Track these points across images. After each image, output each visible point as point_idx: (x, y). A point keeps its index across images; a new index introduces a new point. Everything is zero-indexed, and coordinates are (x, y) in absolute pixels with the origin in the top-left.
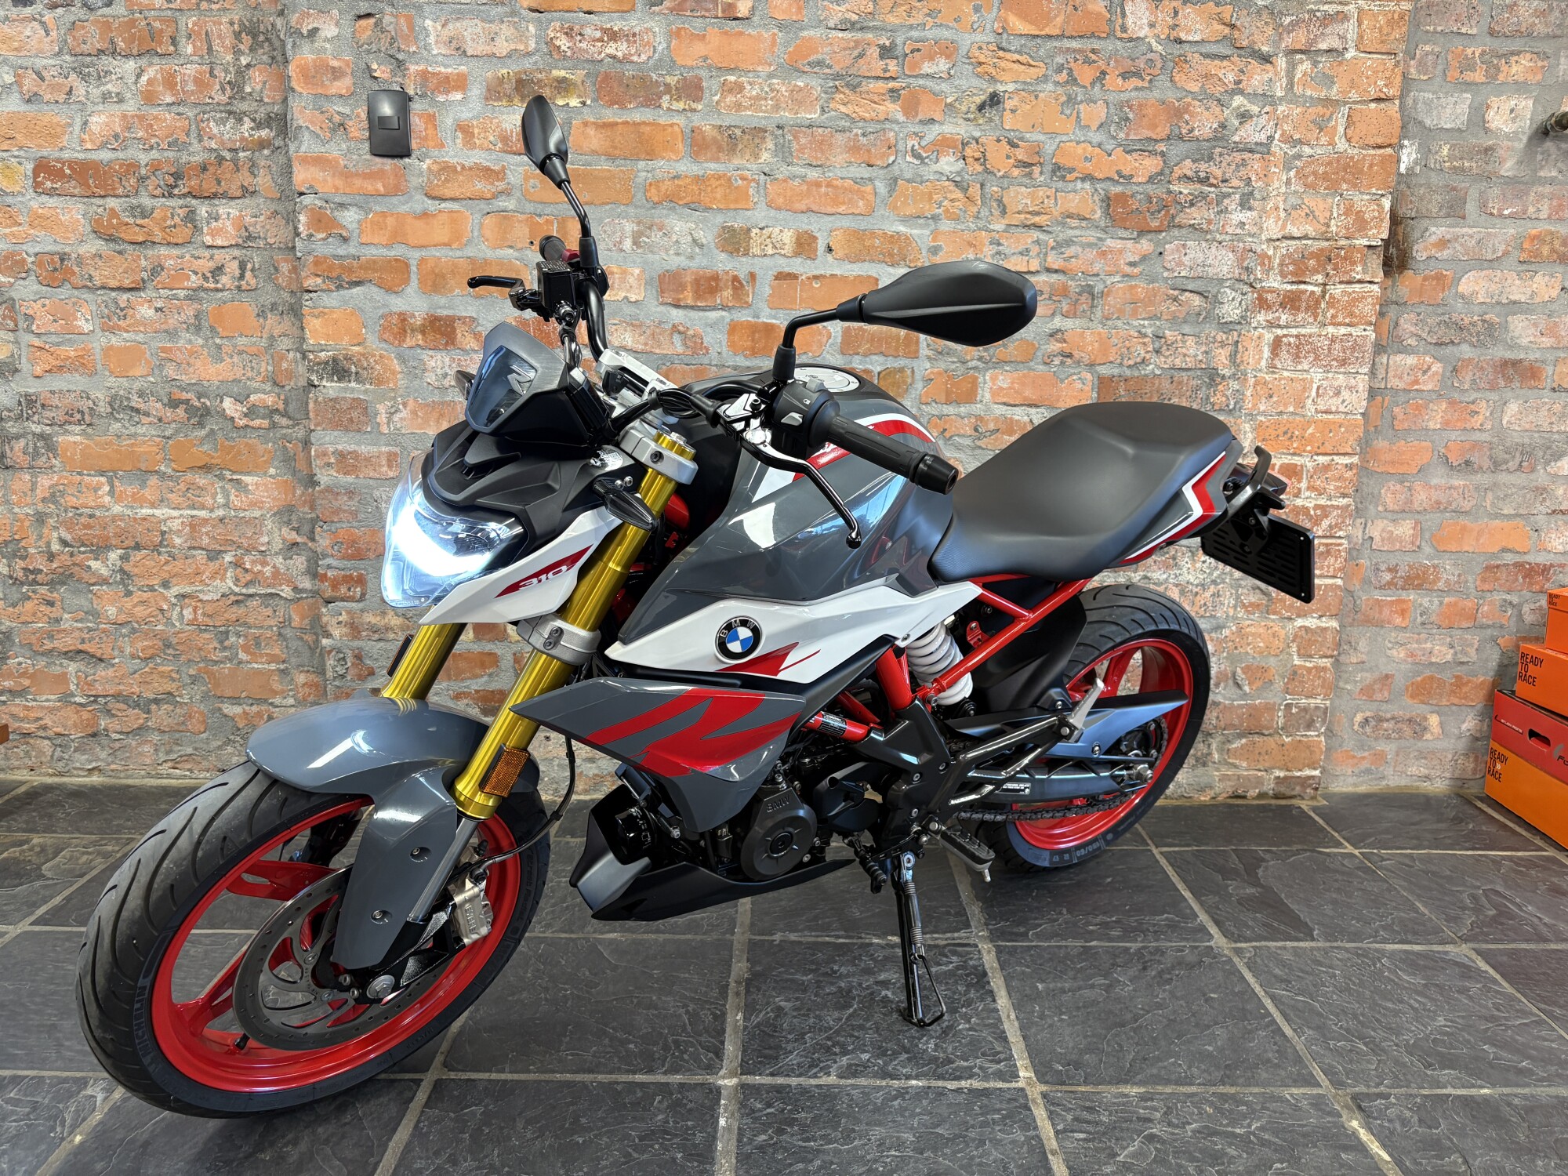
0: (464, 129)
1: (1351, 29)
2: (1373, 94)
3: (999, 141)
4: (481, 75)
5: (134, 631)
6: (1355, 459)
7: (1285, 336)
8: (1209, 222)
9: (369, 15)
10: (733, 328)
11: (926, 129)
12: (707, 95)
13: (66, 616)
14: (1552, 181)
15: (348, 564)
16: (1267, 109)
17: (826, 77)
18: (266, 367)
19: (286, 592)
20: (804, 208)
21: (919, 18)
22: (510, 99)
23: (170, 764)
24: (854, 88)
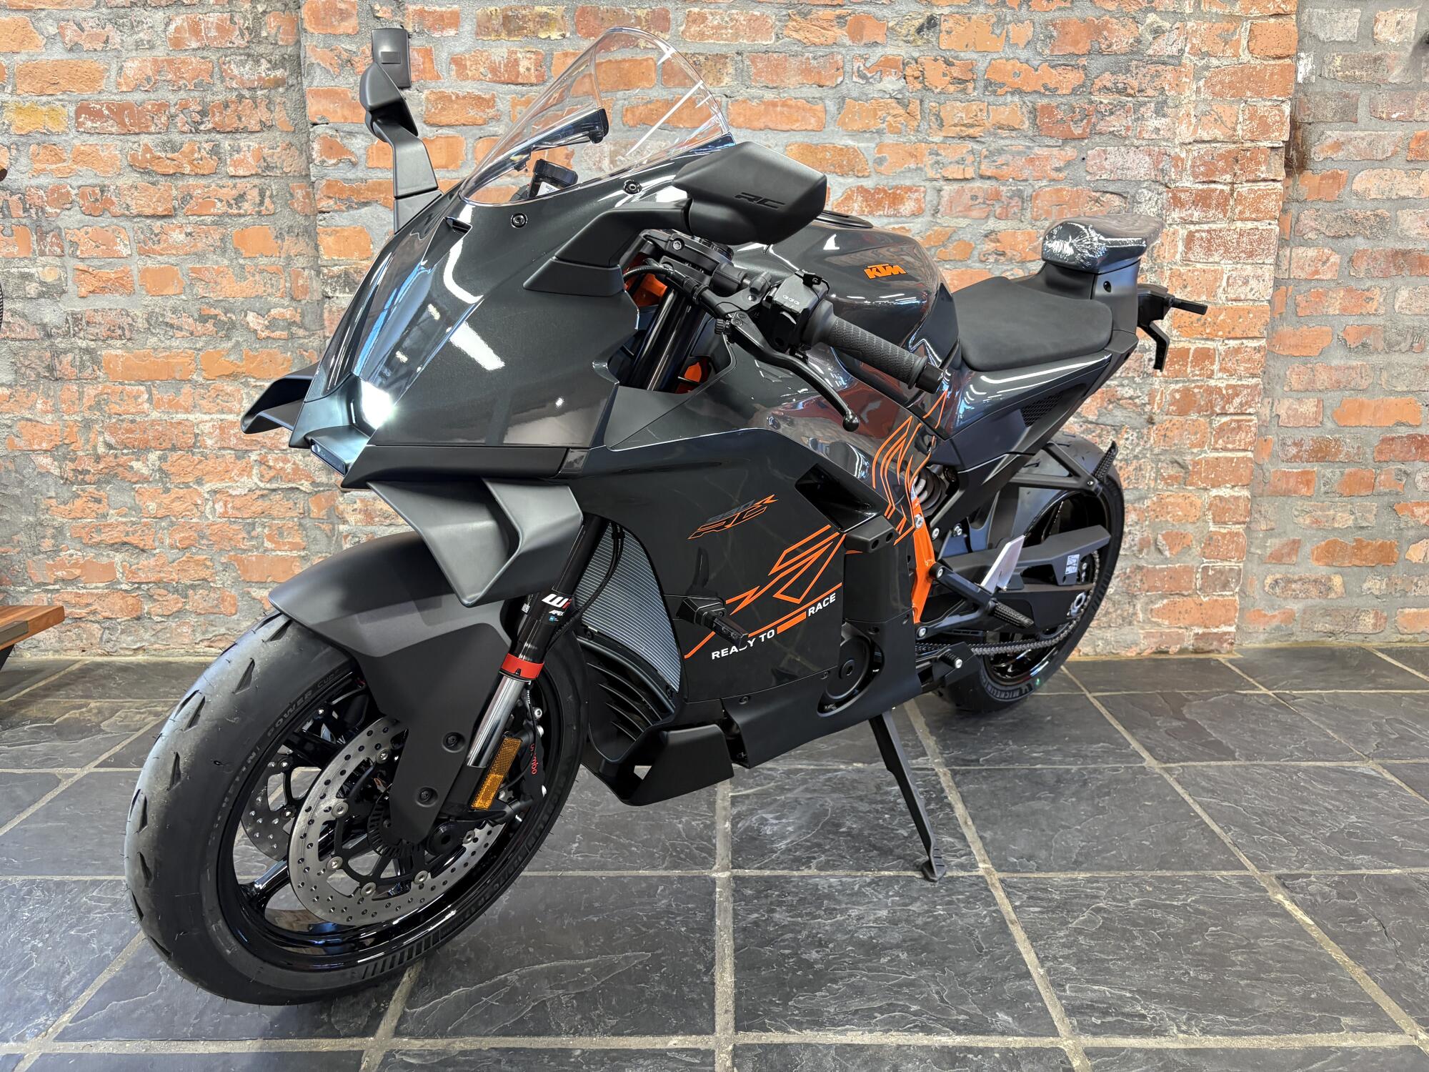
0: (457, 62)
2: (1272, 9)
3: (936, 60)
4: (471, 15)
5: (172, 524)
6: (1263, 342)
7: (1197, 231)
8: (1128, 129)
11: (870, 51)
12: (673, 26)
13: (112, 512)
16: (1177, 25)
17: (780, 7)
18: (284, 284)
19: (306, 486)
20: (762, 126)
22: (498, 33)
23: (206, 643)
24: (805, 15)
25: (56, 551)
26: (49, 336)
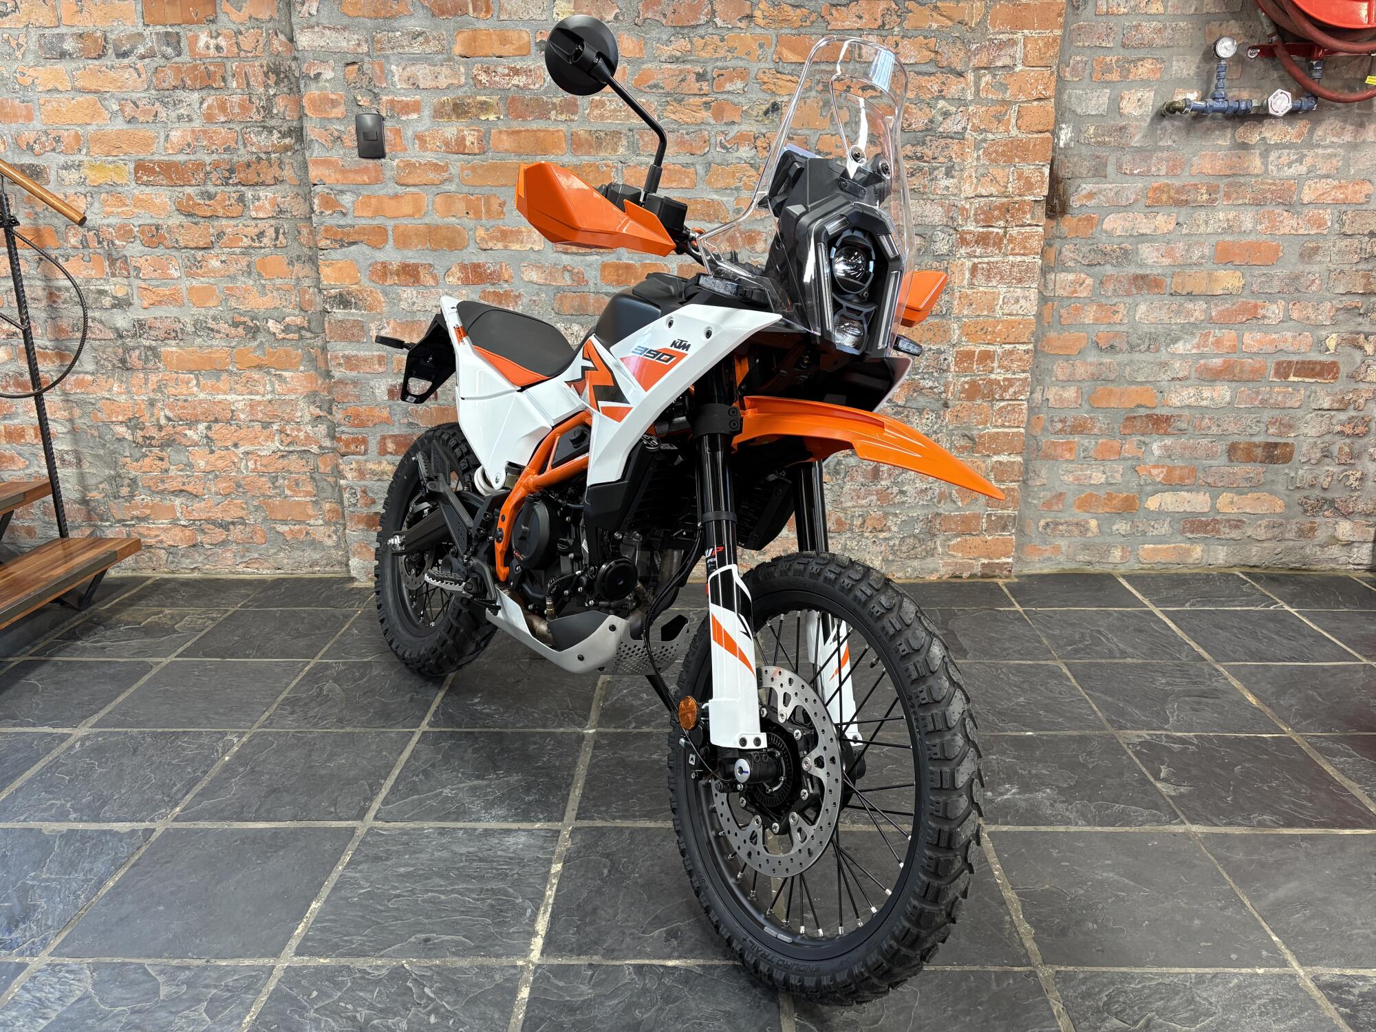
0: (420, 138)
1: (1019, 51)
2: (1035, 94)
4: (429, 102)
5: (217, 476)
6: (1031, 347)
7: (980, 263)
8: (925, 187)
9: (354, 63)
10: (604, 266)
11: (729, 129)
12: (580, 110)
13: (172, 467)
14: (1168, 148)
15: (355, 430)
16: (961, 109)
17: (661, 95)
18: (295, 299)
19: (315, 449)
21: (722, 53)
22: (449, 116)
23: (244, 565)
24: (680, 102)
25: (132, 496)
26: (121, 337)
